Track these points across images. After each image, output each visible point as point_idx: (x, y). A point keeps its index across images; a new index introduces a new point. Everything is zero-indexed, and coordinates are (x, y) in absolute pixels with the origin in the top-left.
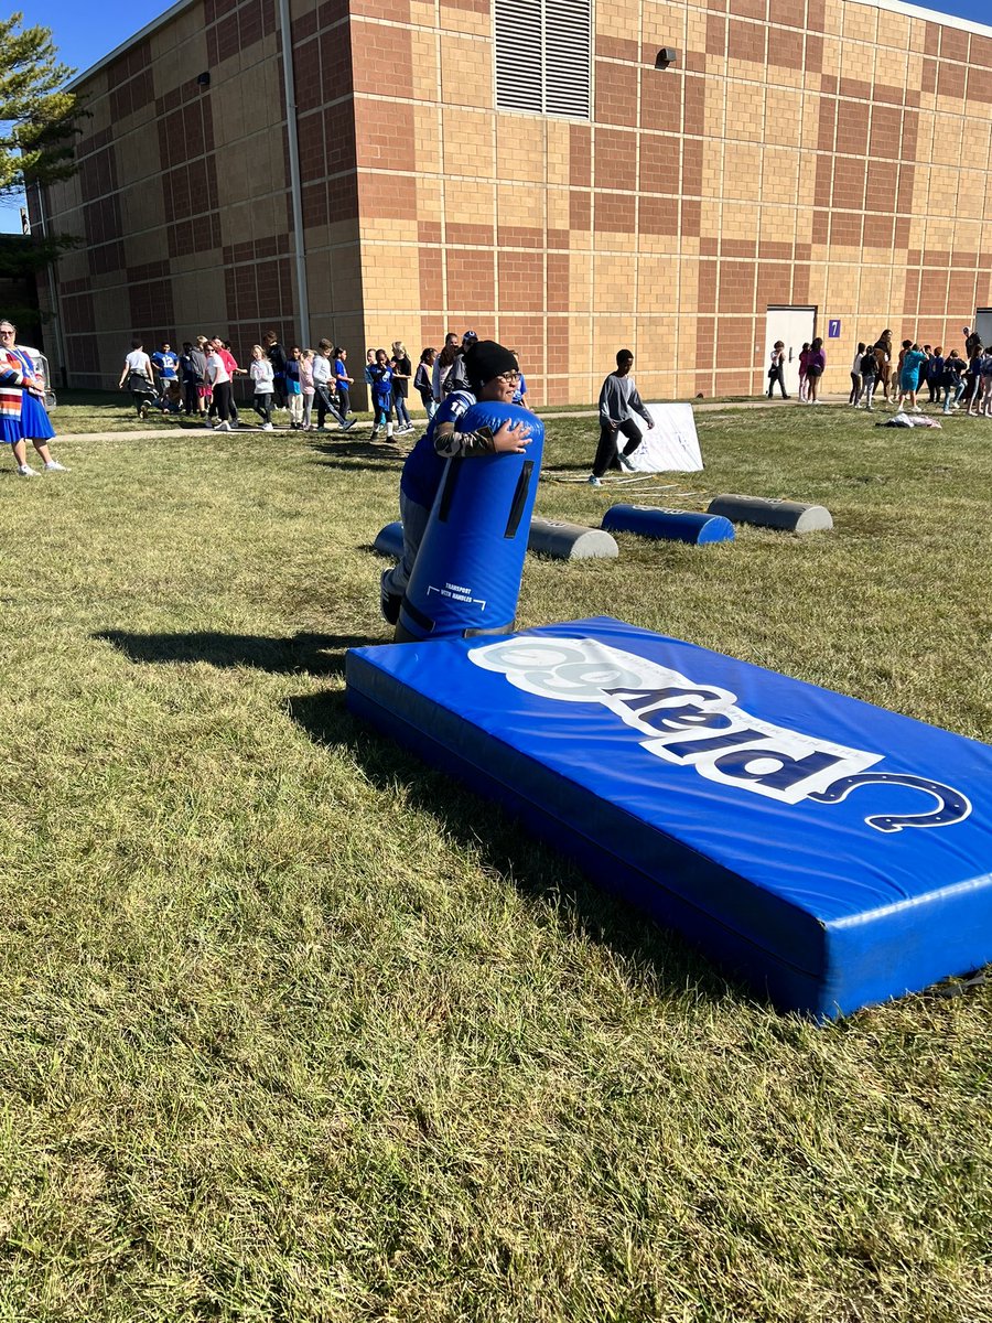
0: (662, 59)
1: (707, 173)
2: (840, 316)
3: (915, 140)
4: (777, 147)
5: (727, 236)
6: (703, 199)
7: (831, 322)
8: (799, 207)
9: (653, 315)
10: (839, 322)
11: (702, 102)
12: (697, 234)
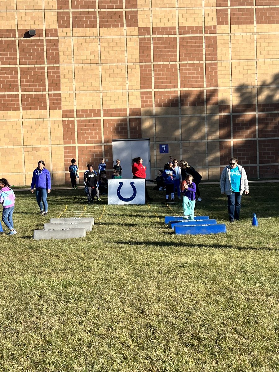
0: (28, 34)
1: (62, 80)
2: (167, 142)
3: (216, 50)
4: (110, 64)
5: (79, 108)
6: (62, 92)
7: (161, 145)
8: (129, 91)
9: (34, 146)
10: (167, 146)
11: (57, 50)
12: (60, 108)
